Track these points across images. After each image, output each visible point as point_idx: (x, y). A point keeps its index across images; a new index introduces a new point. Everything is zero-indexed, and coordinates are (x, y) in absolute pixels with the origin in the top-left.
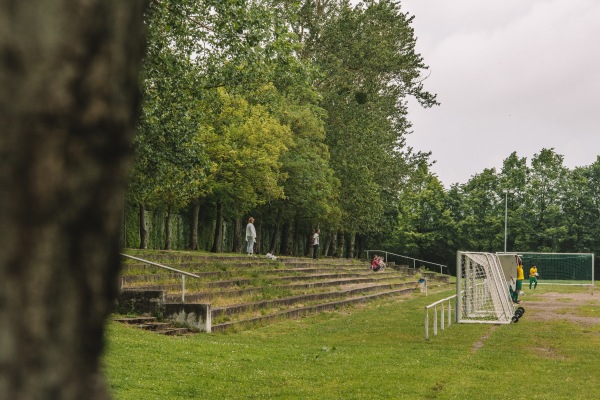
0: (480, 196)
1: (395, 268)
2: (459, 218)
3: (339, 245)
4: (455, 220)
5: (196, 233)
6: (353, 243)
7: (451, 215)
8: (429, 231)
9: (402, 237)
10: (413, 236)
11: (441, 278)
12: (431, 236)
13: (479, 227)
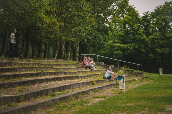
0: (163, 20)
1: (104, 66)
2: (148, 34)
3: (67, 51)
4: (146, 36)
6: (78, 50)
7: (144, 33)
8: (129, 43)
9: (112, 47)
10: (119, 46)
11: (137, 74)
12: (131, 46)
13: (162, 40)
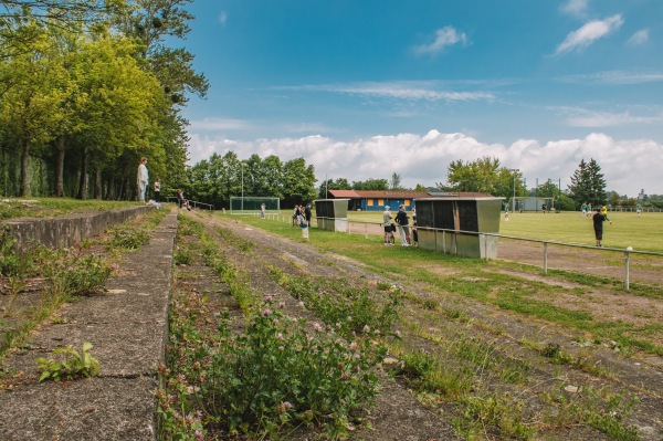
5: (61, 179)
